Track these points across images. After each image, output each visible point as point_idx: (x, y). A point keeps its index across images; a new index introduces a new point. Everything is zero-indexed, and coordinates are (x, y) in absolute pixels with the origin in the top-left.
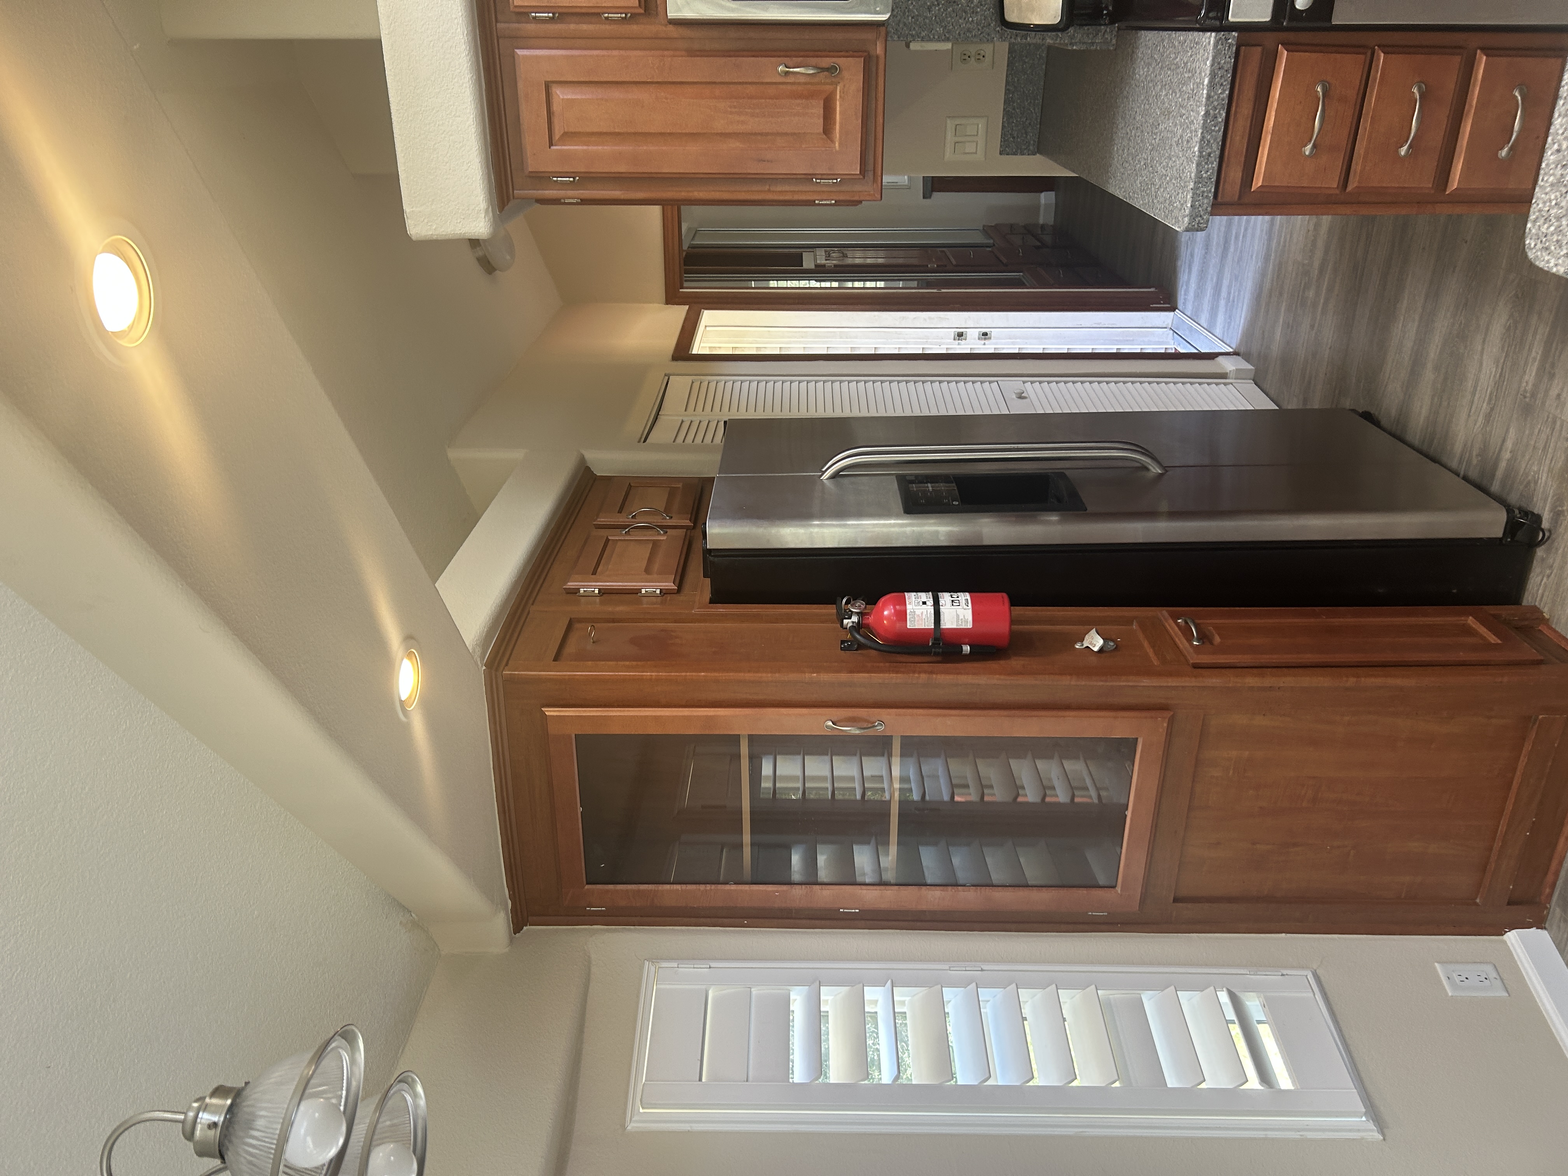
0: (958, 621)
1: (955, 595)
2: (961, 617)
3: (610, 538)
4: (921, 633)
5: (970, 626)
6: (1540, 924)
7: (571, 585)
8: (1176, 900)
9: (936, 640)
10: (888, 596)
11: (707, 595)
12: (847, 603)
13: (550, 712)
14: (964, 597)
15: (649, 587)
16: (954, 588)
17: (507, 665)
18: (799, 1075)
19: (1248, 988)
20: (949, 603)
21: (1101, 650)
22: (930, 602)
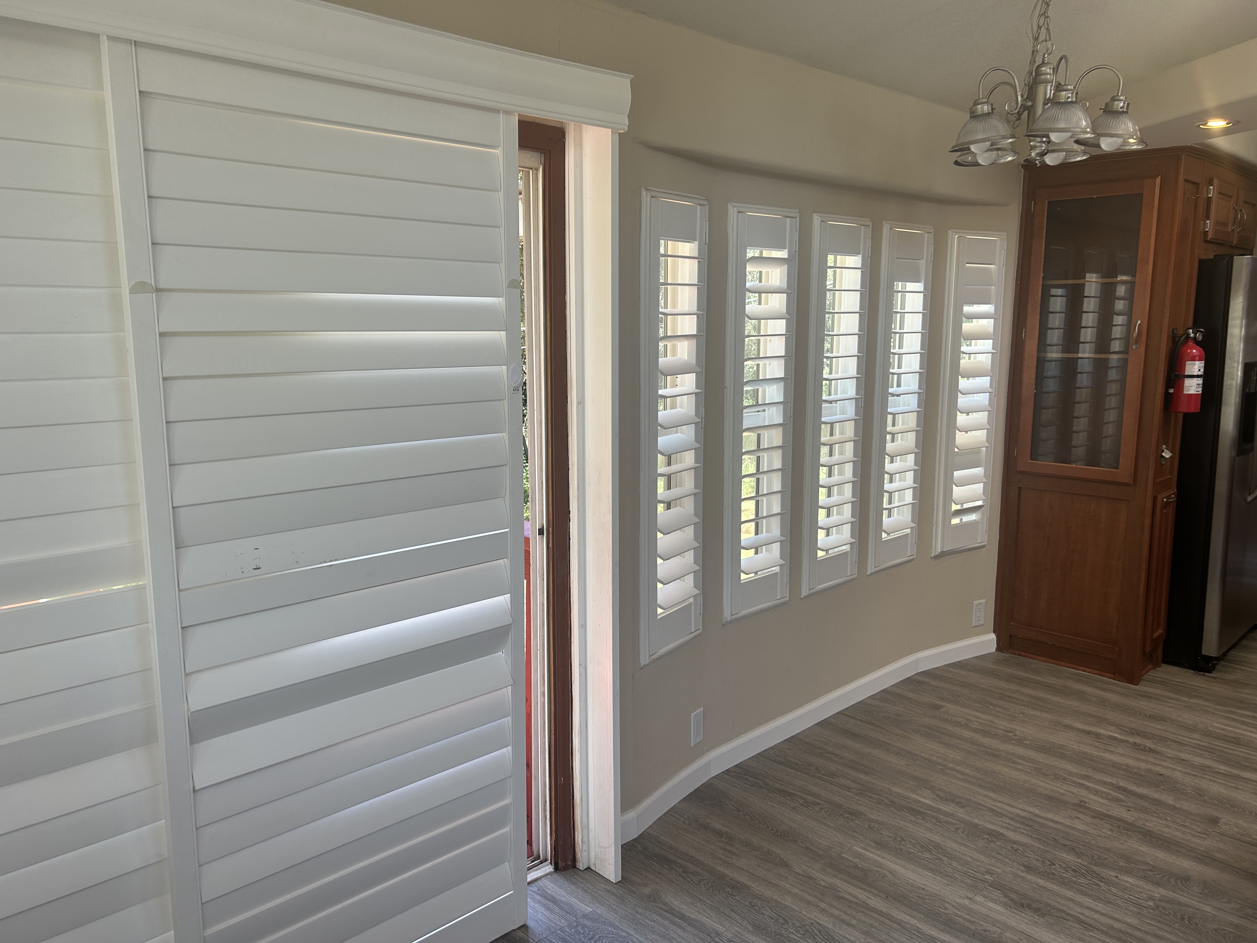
0: (1188, 386)
1: (1201, 386)
2: (1190, 388)
3: (1232, 198)
4: (1183, 368)
5: (1185, 392)
6: (999, 649)
7: (1216, 181)
8: (1020, 488)
9: (1177, 376)
10: (1203, 351)
11: (1203, 257)
12: (1201, 332)
13: (1158, 180)
14: (1200, 390)
15: (1210, 225)
16: (1205, 386)
17: (1188, 155)
18: (967, 309)
19: (983, 514)
20: (1198, 382)
21: (1163, 457)
22: (1200, 373)
